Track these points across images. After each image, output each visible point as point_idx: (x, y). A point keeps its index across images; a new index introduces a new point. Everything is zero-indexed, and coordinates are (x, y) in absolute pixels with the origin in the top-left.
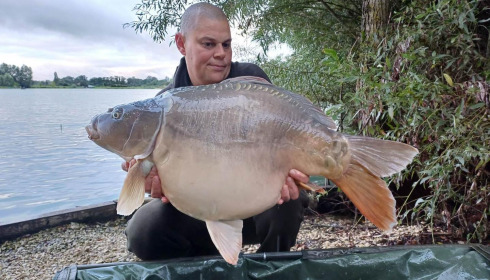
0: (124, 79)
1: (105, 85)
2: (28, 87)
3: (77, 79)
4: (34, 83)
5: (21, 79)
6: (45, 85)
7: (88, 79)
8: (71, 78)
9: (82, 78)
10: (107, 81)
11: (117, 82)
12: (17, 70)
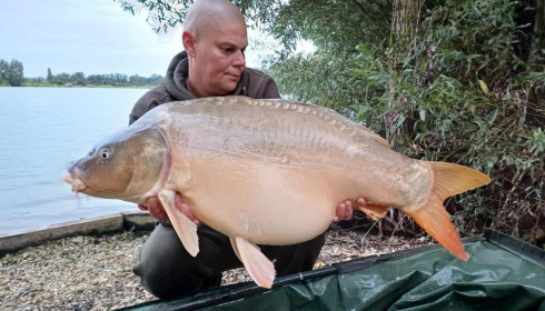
0: (126, 77)
1: (105, 84)
2: (18, 85)
3: (73, 76)
4: (25, 80)
5: (11, 76)
6: (37, 82)
7: (86, 77)
8: (66, 76)
9: (79, 75)
10: (107, 79)
11: (119, 80)
12: (6, 66)
